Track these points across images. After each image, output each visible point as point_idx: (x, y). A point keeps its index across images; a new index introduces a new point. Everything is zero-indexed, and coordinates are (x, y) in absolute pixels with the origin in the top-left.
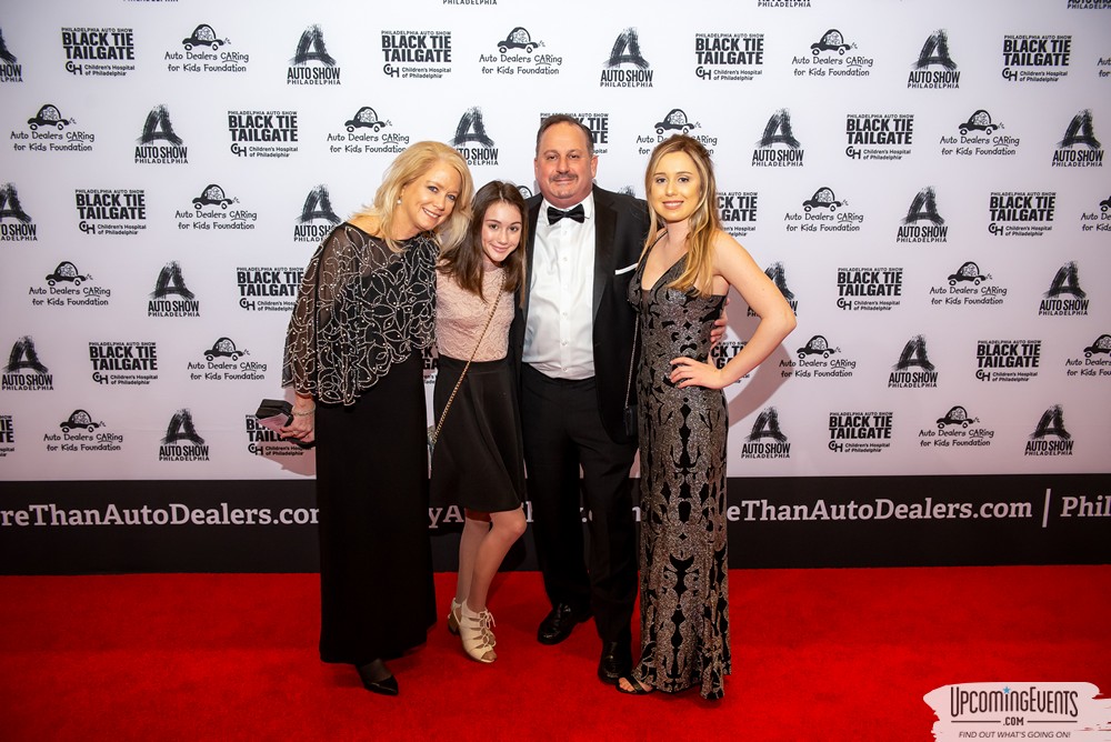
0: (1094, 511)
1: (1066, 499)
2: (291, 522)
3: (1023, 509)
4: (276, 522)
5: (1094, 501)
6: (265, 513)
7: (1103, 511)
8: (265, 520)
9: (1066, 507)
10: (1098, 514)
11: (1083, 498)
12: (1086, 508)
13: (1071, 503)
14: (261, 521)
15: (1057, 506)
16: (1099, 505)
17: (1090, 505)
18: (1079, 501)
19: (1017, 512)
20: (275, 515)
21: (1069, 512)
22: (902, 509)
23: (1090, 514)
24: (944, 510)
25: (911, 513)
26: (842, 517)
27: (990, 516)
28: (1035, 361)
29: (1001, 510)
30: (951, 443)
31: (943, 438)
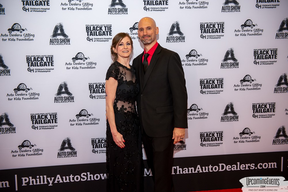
22: (229, 167)
24: (244, 166)
25: (233, 168)
26: (207, 171)
27: (261, 168)
28: (273, 110)
29: (265, 166)
30: (245, 142)
31: (242, 140)
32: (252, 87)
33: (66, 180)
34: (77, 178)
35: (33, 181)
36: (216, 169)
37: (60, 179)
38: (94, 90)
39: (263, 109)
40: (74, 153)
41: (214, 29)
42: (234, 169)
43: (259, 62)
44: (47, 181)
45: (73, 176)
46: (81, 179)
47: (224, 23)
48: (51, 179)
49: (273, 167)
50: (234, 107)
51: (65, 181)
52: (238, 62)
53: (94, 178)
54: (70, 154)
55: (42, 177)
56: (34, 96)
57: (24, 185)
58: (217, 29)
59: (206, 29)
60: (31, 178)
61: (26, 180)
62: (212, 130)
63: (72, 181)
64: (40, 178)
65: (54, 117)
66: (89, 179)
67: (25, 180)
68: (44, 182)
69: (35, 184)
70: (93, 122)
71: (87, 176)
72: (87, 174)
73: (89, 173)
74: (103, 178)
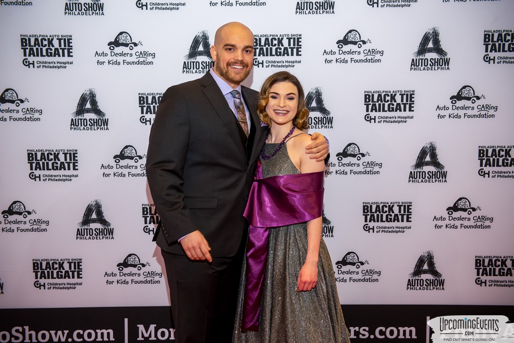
3: (409, 332)
19: (404, 335)
27: (383, 337)
29: (392, 333)
30: (348, 280)
31: (341, 276)
34: (4, 337)
43: (377, 118)
46: (11, 339)
49: (408, 336)
53: (37, 338)
66: (27, 340)
70: (35, 227)
71: (23, 333)
72: (24, 330)
73: (27, 328)
74: (56, 340)
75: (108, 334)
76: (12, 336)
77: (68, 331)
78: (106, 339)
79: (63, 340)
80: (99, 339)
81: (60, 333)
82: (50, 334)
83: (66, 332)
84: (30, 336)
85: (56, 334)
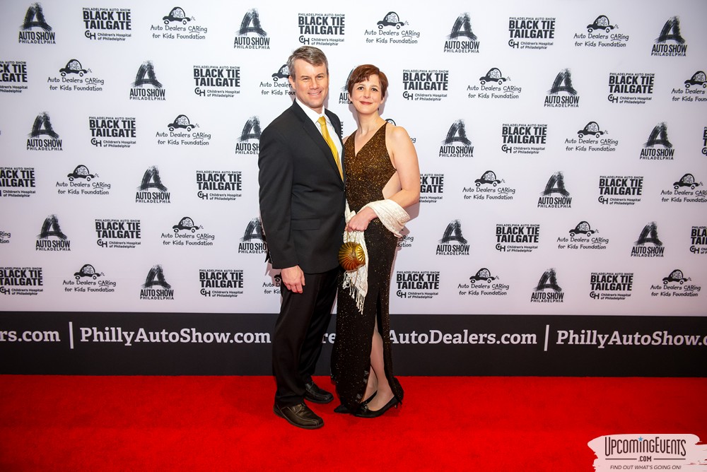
0: (580, 341)
1: (560, 332)
2: (30, 340)
3: (530, 338)
4: (20, 340)
5: (579, 334)
6: (12, 334)
7: (585, 341)
8: (12, 338)
9: (560, 338)
10: (582, 342)
11: (572, 332)
12: (574, 338)
13: (563, 335)
14: (10, 340)
15: (553, 337)
16: (583, 336)
17: (577, 336)
18: (569, 333)
19: (526, 341)
20: (19, 335)
21: (562, 341)
22: (448, 337)
23: (577, 342)
24: (476, 338)
25: (454, 340)
26: (407, 341)
27: (508, 342)
28: (535, 239)
29: (515, 339)
30: (480, 293)
31: (474, 290)
32: (497, 194)
33: (155, 338)
34: (174, 337)
35: (98, 336)
36: (423, 339)
37: (145, 336)
38: (206, 184)
39: (515, 236)
40: (168, 292)
41: (429, 83)
42: (457, 341)
43: (512, 149)
44: (123, 337)
45: (167, 333)
46: (180, 339)
47: (447, 71)
48: (129, 335)
49: (529, 342)
50: (462, 228)
51: (153, 340)
52: (472, 145)
53: (202, 339)
54: (160, 294)
55: (113, 329)
56: (102, 189)
57: (84, 340)
58: (434, 83)
59: (414, 82)
60: (95, 329)
61: (87, 332)
62: (420, 269)
63: (164, 340)
64: (110, 331)
65: (135, 228)
66: (194, 341)
67: (85, 333)
68: (117, 338)
69: (102, 340)
70: (202, 241)
71: (191, 334)
72: (191, 331)
73: (194, 330)
74: (219, 341)
75: (265, 337)
76: (181, 336)
77: (230, 334)
78: (263, 341)
79: (226, 341)
80: (257, 341)
81: (223, 335)
82: (214, 336)
83: (228, 334)
84: (197, 336)
85: (219, 336)
